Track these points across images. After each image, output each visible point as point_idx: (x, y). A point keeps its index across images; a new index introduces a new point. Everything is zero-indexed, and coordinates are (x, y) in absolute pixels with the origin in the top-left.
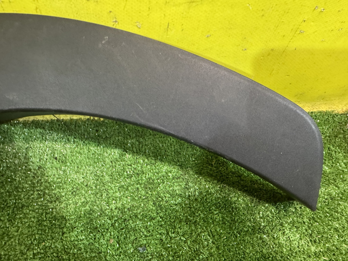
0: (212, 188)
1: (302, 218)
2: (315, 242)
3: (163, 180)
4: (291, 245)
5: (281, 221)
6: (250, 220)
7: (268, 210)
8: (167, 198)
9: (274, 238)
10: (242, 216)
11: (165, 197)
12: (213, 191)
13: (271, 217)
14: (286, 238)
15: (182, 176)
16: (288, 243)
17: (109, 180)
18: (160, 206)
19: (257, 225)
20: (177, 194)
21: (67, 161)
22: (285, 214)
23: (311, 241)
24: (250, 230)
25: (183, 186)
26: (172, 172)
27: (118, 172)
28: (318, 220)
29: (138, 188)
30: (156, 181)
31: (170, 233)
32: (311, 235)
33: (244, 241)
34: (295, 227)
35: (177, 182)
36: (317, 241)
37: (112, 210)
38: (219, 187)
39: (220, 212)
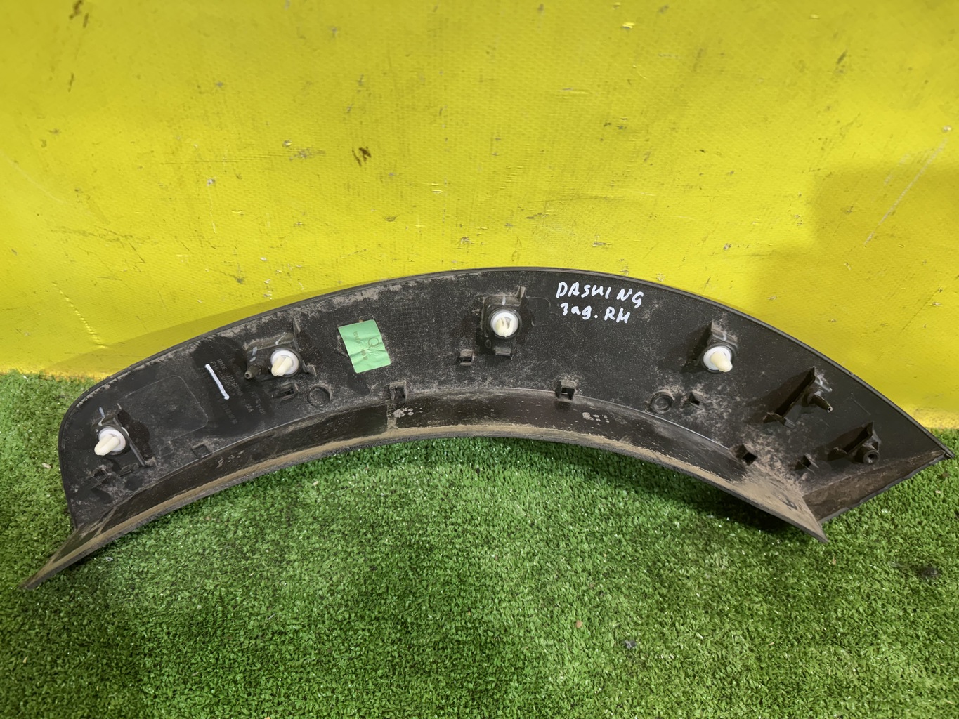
0: (753, 557)
1: (915, 629)
2: (934, 672)
3: (664, 532)
4: (888, 672)
5: (875, 629)
6: (819, 621)
7: (852, 607)
8: (672, 564)
9: (860, 656)
10: (804, 611)
11: (668, 561)
12: (753, 561)
13: (857, 620)
14: (882, 659)
15: (699, 529)
16: (884, 669)
17: (569, 519)
18: (659, 576)
19: (831, 630)
20: (689, 559)
21: (497, 478)
22: (884, 617)
23: (926, 669)
24: (817, 637)
25: (701, 547)
26: (682, 519)
27: (584, 508)
28: (945, 636)
29: (620, 541)
30: (652, 532)
31: (677, 624)
32: (927, 659)
33: (806, 654)
34: (901, 642)
35: (689, 538)
36: (939, 671)
37: (576, 572)
38: (766, 557)
39: (765, 601)
